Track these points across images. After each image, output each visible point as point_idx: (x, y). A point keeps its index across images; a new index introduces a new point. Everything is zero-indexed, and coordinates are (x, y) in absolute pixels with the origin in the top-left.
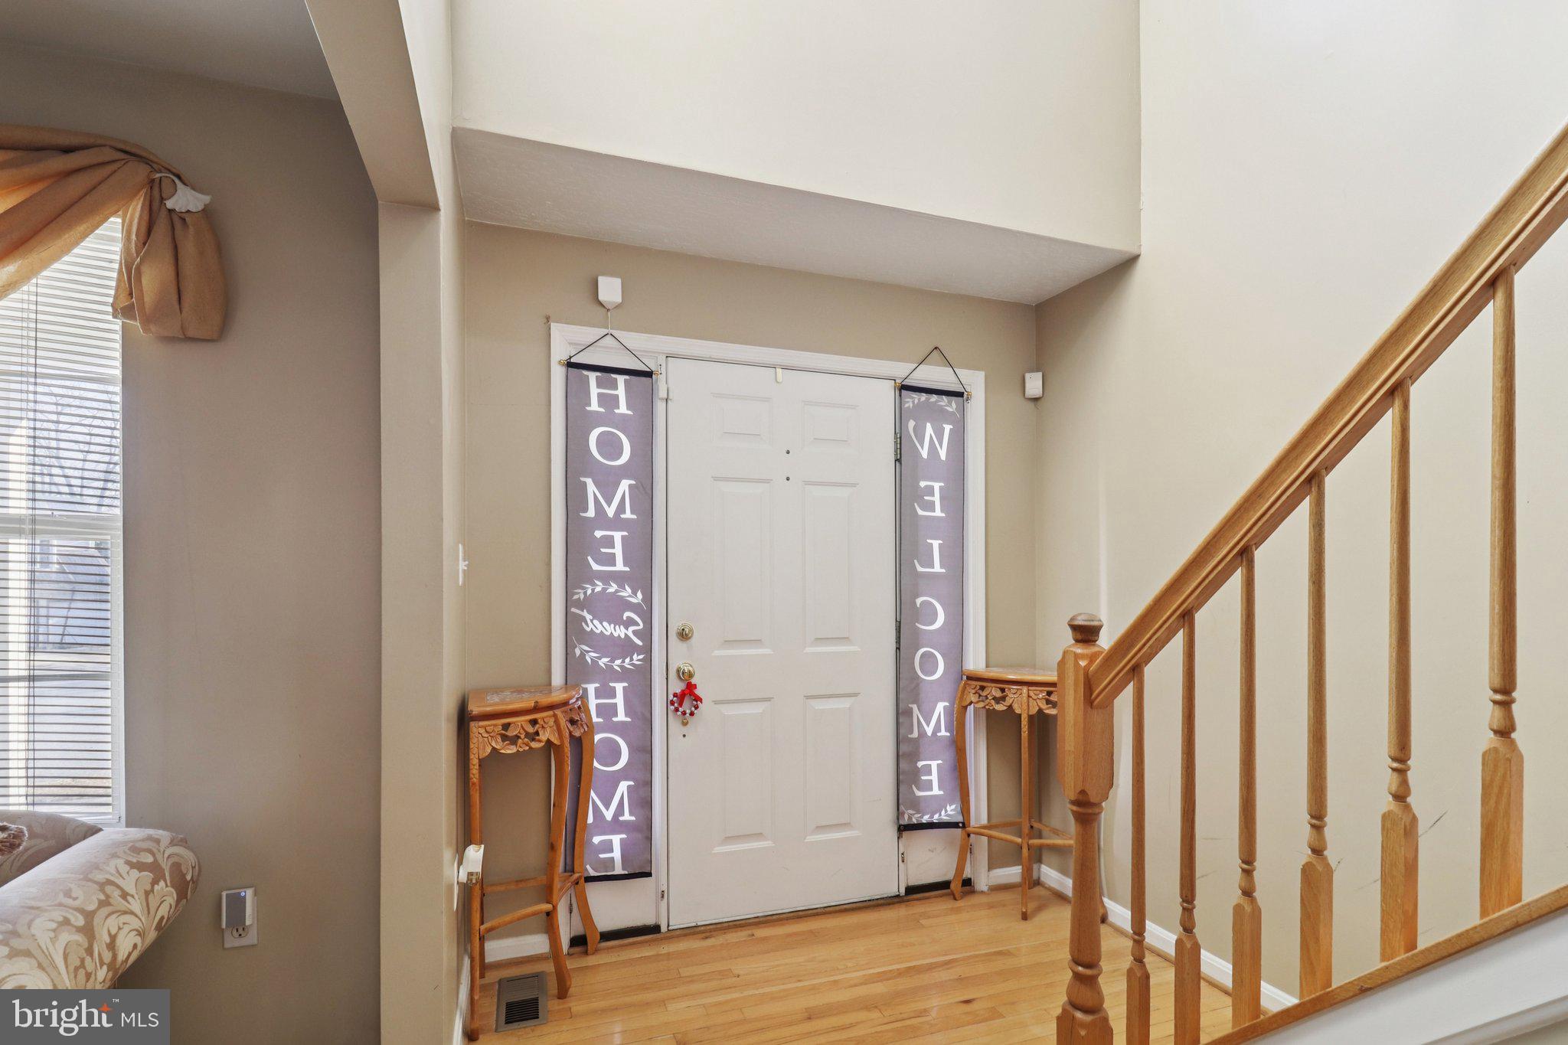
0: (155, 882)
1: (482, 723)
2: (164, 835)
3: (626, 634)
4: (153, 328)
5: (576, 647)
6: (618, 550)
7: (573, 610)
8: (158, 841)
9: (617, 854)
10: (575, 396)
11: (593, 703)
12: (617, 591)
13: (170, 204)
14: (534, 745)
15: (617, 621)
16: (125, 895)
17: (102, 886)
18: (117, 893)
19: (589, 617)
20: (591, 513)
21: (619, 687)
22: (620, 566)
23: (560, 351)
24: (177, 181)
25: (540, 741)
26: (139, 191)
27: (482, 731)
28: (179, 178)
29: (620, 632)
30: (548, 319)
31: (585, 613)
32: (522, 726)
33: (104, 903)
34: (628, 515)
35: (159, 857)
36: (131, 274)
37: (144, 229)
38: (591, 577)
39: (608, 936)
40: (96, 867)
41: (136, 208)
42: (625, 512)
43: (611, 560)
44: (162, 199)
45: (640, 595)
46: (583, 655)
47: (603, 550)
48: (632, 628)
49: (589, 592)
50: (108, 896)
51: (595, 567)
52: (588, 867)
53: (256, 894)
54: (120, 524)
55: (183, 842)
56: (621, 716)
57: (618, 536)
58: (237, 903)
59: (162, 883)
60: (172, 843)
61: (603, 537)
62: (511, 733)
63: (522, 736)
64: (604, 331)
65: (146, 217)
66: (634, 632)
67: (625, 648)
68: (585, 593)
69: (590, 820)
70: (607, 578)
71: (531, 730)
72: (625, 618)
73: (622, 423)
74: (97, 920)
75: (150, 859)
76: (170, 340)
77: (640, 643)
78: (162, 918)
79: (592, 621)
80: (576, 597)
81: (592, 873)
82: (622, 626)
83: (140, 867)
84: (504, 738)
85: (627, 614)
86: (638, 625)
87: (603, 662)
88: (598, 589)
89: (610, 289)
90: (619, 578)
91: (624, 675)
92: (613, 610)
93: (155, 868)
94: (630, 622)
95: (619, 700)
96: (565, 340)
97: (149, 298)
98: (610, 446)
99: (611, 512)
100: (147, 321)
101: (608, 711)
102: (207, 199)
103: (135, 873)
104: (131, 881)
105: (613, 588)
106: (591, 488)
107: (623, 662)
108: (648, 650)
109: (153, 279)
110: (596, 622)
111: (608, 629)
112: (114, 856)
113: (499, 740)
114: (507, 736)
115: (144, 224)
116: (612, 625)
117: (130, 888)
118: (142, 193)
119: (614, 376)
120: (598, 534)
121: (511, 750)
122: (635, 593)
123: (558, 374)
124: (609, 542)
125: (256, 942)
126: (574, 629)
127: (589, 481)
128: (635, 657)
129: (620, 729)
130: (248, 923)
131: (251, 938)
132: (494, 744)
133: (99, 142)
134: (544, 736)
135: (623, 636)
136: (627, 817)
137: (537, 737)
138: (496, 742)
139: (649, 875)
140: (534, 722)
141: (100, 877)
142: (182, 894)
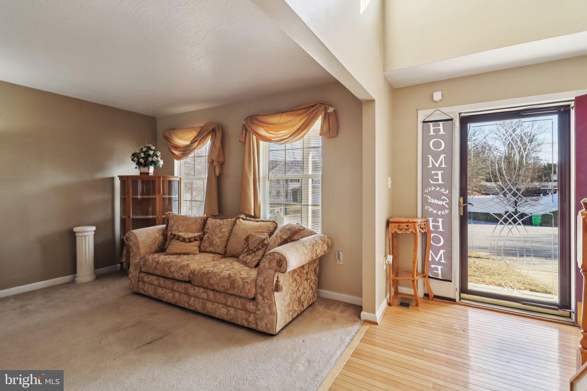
0: (324, 243)
1: (392, 224)
2: (326, 236)
3: (442, 203)
4: (326, 137)
5: (425, 206)
6: (440, 177)
7: (424, 195)
8: (325, 237)
9: (440, 272)
10: (426, 131)
11: (431, 224)
12: (439, 190)
13: (328, 112)
14: (407, 232)
15: (440, 199)
16: (319, 244)
17: (316, 241)
18: (317, 243)
19: (430, 198)
20: (431, 166)
21: (440, 220)
22: (440, 182)
23: (421, 118)
24: (329, 106)
25: (409, 231)
26: (323, 111)
27: (392, 226)
28: (329, 105)
29: (441, 203)
30: (417, 110)
31: (428, 197)
32: (404, 226)
33: (316, 244)
34: (443, 166)
35: (325, 239)
36: (322, 126)
37: (324, 118)
38: (431, 185)
39: (436, 297)
40: (315, 238)
41: (323, 114)
42: (442, 165)
43: (437, 180)
44: (327, 111)
45: (447, 191)
46: (428, 209)
47: (435, 177)
48: (444, 202)
49: (430, 190)
50: (316, 243)
51: (432, 182)
52: (429, 273)
53: (342, 254)
54: (321, 176)
55: (329, 238)
56: (441, 229)
57: (440, 173)
58: (339, 255)
59: (325, 244)
60: (327, 238)
61: (435, 173)
62: (400, 228)
63: (404, 229)
64: (435, 109)
65: (324, 115)
66: (445, 203)
67: (442, 208)
68: (428, 190)
69: (430, 259)
70: (436, 186)
71: (406, 227)
72: (442, 199)
73: (442, 137)
74: (314, 246)
75: (323, 239)
76: (328, 138)
77: (448, 207)
78: (324, 250)
79: (431, 199)
80: (425, 191)
81: (431, 276)
82: (441, 201)
83: (322, 240)
84: (398, 229)
85: (443, 197)
86: (447, 201)
87: (435, 212)
88: (433, 189)
89: (437, 96)
90: (440, 186)
91: (442, 216)
92: (438, 196)
93: (324, 241)
94: (444, 200)
95: (440, 224)
96: (422, 115)
97: (325, 131)
98: (437, 145)
99: (437, 165)
100: (325, 136)
101: (436, 227)
102: (334, 108)
103: (321, 241)
104: (320, 242)
105: (438, 189)
106: (431, 158)
107: (442, 212)
108: (450, 209)
109: (326, 127)
110: (432, 199)
111: (436, 202)
112: (318, 237)
113: (397, 229)
114: (399, 228)
115: (324, 117)
116: (438, 201)
117: (320, 243)
118: (324, 111)
119: (438, 123)
120: (433, 172)
121: (400, 232)
122: (446, 191)
123: (420, 125)
124: (437, 175)
125: (342, 264)
126: (425, 201)
127: (430, 156)
128: (446, 211)
129: (441, 233)
130: (341, 259)
131: (342, 263)
132: (395, 230)
133: (316, 103)
134: (410, 230)
135: (441, 204)
136: (443, 261)
137: (408, 230)
138: (396, 229)
139: (451, 281)
140: (408, 226)
141: (316, 240)
142: (328, 248)
